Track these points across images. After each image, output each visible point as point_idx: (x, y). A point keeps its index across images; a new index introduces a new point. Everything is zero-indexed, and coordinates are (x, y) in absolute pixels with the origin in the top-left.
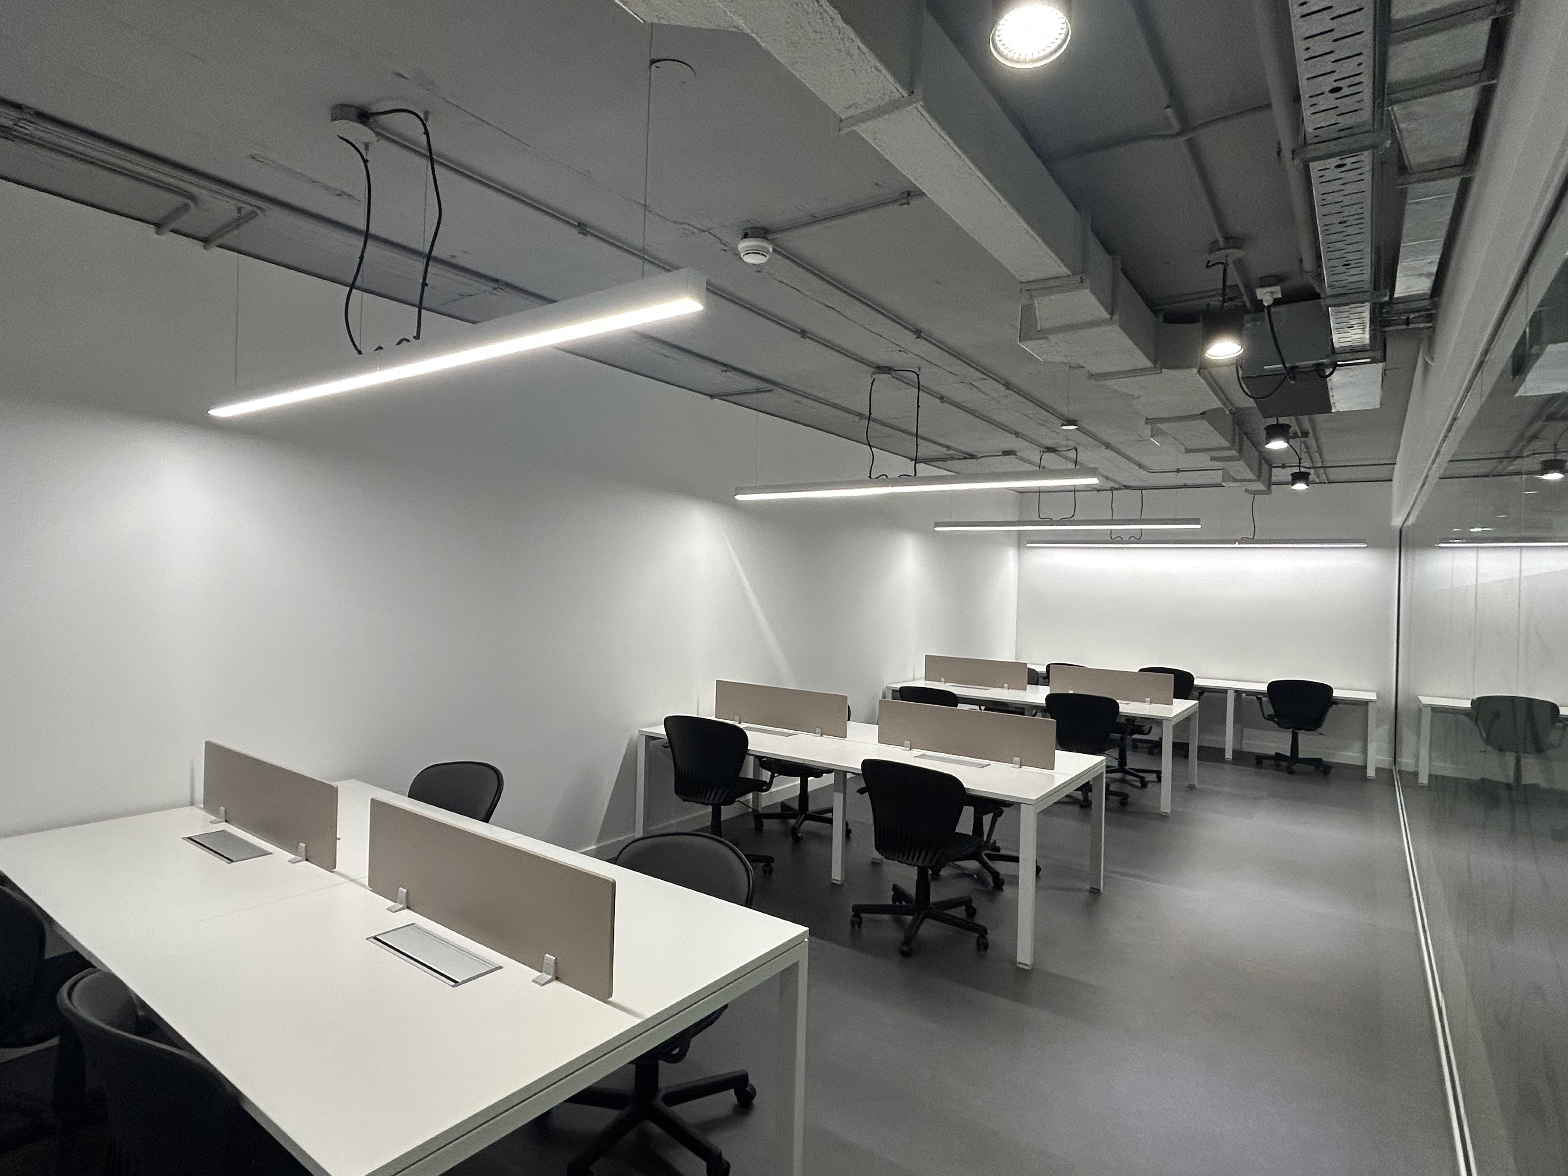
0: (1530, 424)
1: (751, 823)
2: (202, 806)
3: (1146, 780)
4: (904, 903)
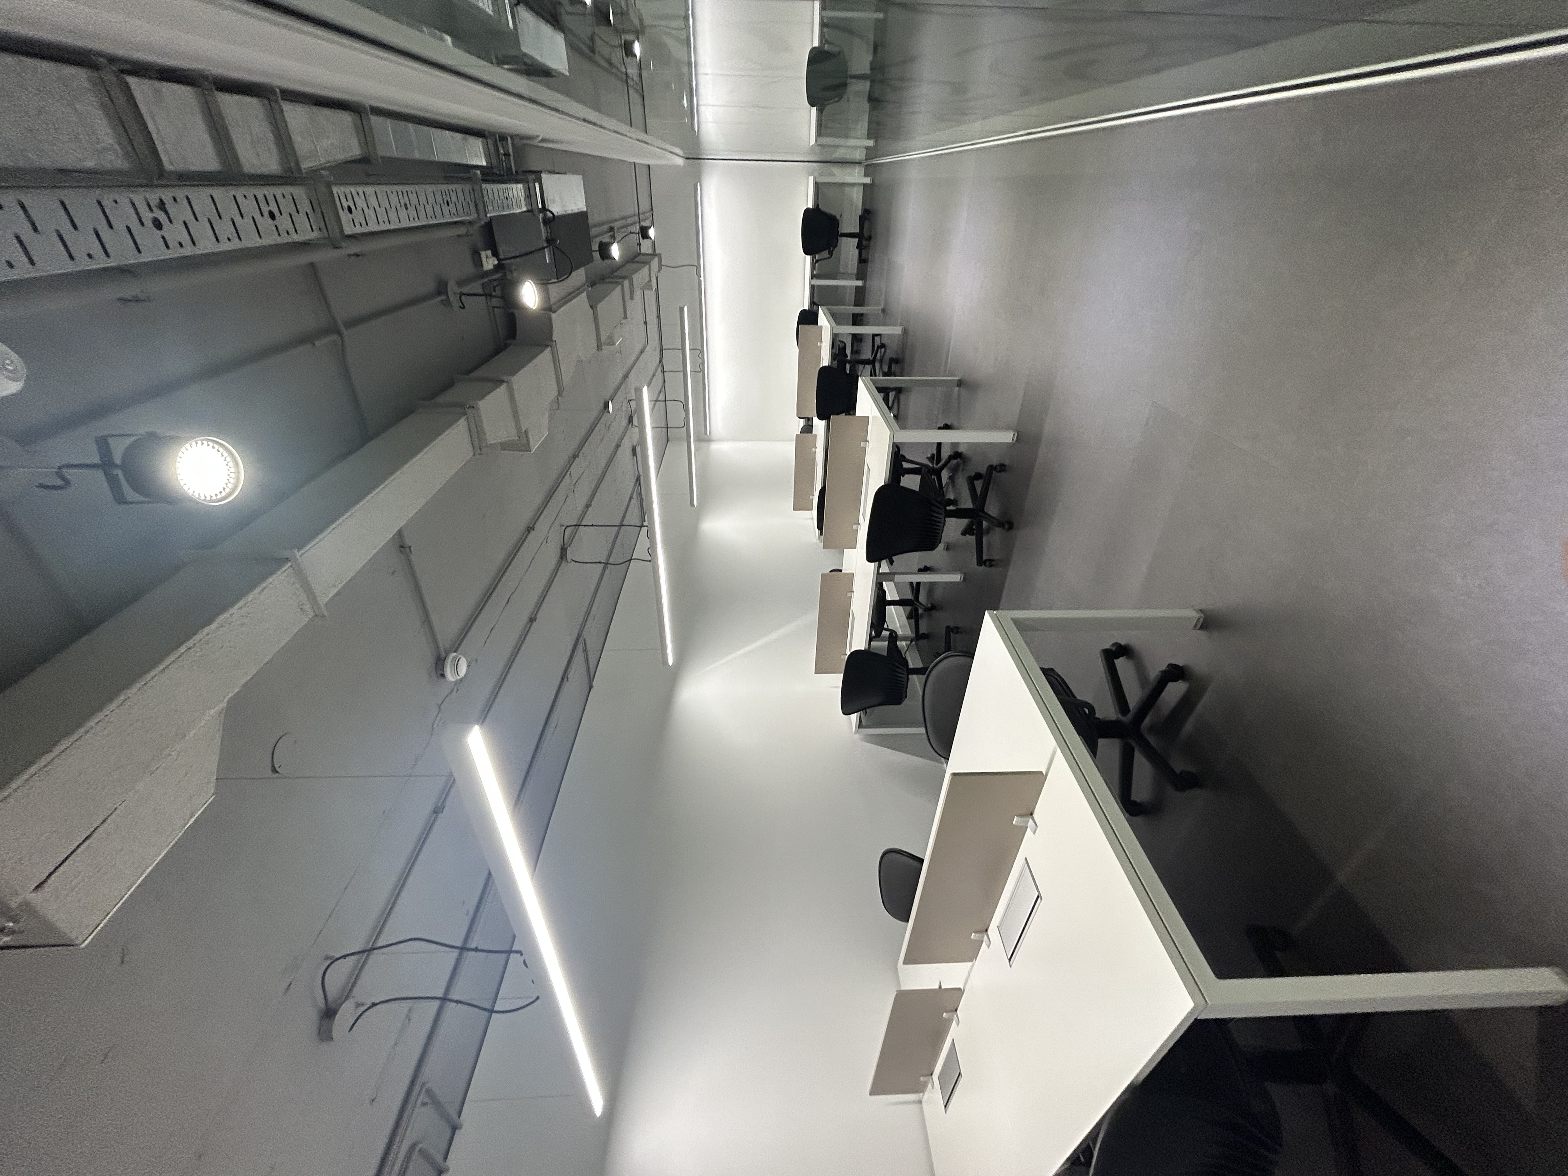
0: (599, 65)
1: (923, 642)
2: (921, 1094)
3: (879, 344)
4: (974, 527)
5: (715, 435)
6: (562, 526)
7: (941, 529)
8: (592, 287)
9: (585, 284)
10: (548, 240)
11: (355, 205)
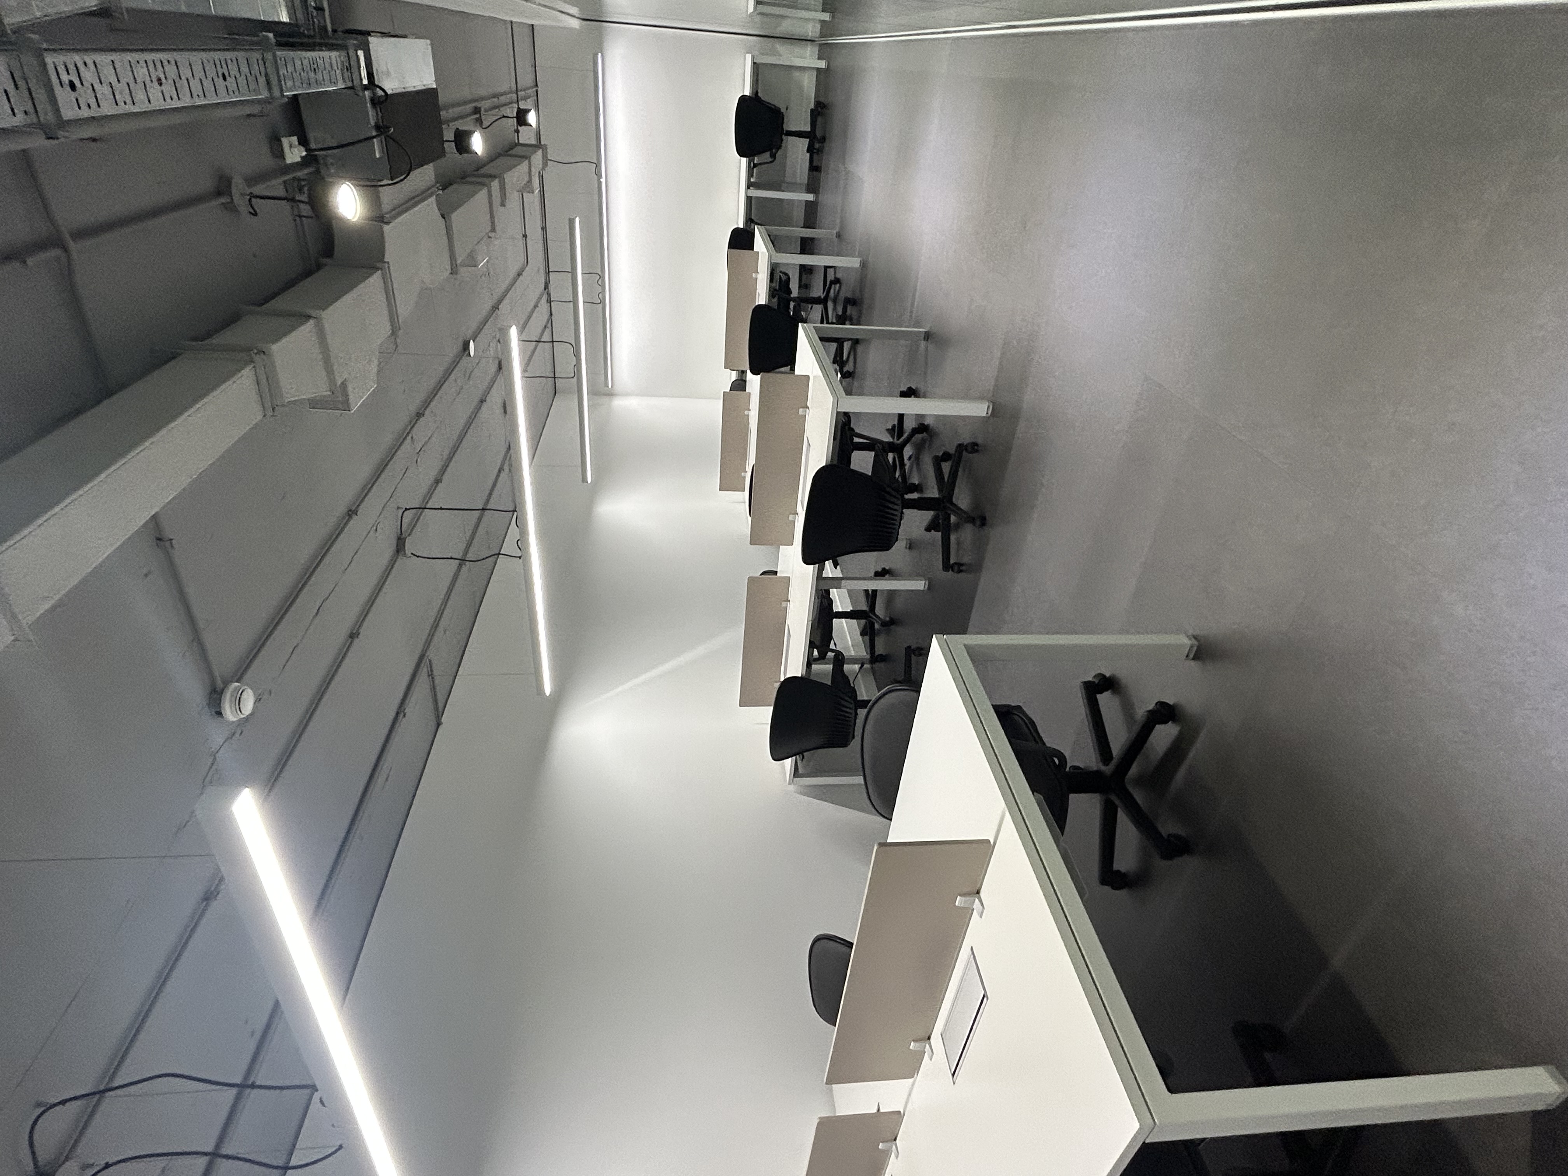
3: (833, 278)
4: (940, 521)
5: (618, 388)
6: (398, 508)
7: (898, 523)
8: (443, 189)
9: (433, 186)
10: (377, 127)
11: (81, 80)
